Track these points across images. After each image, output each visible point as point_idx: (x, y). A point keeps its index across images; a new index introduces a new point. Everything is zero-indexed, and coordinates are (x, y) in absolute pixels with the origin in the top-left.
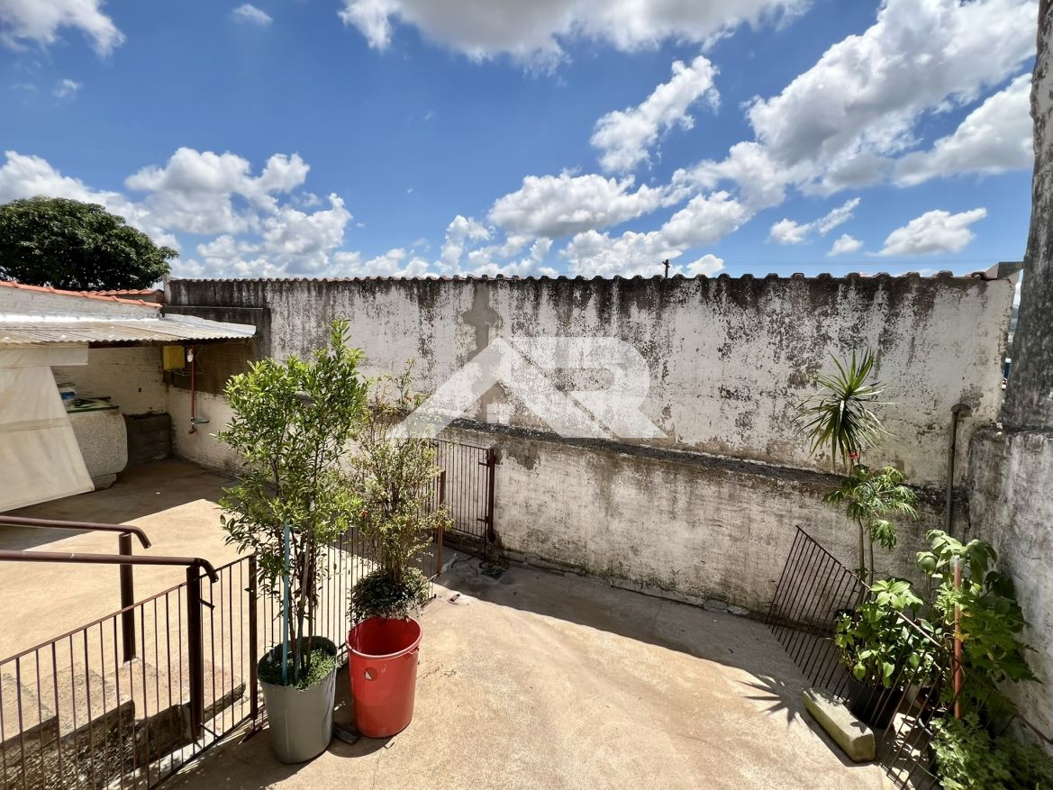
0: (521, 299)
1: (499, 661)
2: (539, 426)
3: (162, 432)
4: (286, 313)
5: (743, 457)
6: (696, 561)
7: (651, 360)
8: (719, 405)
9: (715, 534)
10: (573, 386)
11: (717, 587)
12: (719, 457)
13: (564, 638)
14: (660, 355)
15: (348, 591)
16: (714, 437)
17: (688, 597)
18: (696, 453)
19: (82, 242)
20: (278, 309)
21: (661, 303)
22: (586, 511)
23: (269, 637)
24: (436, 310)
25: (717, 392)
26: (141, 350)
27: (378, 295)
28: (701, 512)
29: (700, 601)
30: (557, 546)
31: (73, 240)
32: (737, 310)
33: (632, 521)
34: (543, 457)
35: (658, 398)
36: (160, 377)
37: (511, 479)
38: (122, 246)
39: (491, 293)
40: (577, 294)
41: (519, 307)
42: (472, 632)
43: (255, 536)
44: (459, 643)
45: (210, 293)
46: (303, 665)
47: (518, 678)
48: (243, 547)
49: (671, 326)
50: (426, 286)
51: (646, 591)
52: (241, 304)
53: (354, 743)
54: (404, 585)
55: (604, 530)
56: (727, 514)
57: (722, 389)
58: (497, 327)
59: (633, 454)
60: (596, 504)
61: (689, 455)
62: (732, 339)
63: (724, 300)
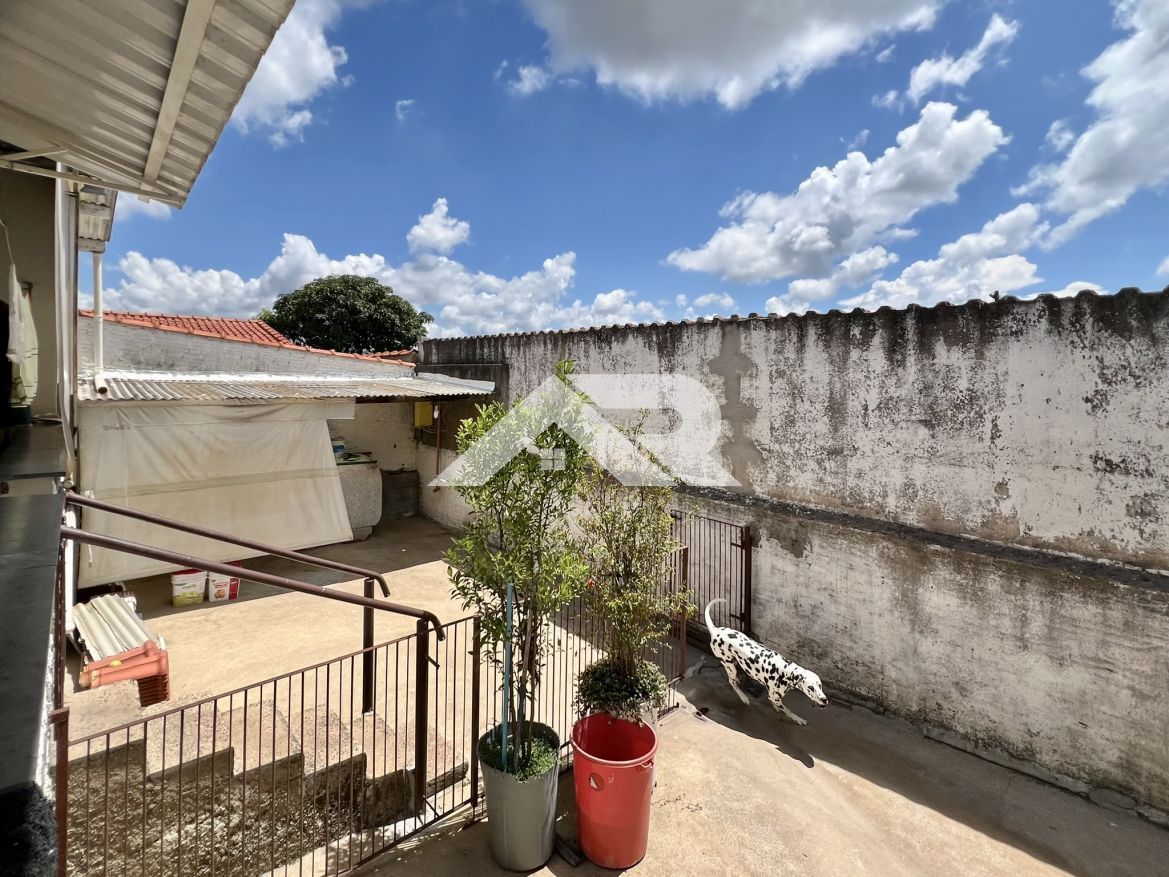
0: (781, 341)
1: (758, 807)
2: (809, 502)
3: (411, 490)
4: (523, 368)
5: (1145, 565)
6: (1070, 722)
7: (972, 414)
8: (1095, 481)
9: (1102, 683)
10: (856, 449)
11: (1112, 770)
12: (1100, 561)
13: (854, 797)
14: (986, 408)
15: (575, 677)
16: (1087, 529)
17: (1058, 776)
18: (1056, 553)
19: (360, 312)
20: (516, 364)
21: (981, 338)
22: (882, 621)
23: (491, 716)
24: (678, 359)
25: (1087, 463)
26: (396, 405)
27: (614, 344)
28: (1073, 644)
29: (1082, 787)
30: (840, 666)
31: (354, 311)
32: (1116, 340)
33: (954, 645)
34: (816, 542)
35: (987, 469)
36: (411, 435)
37: (773, 567)
38: (390, 313)
39: (743, 336)
40: (856, 331)
41: (779, 352)
42: (724, 760)
43: (480, 594)
44: (707, 771)
45: (456, 352)
46: (523, 753)
47: (786, 836)
48: (467, 605)
49: (1001, 369)
50: (666, 332)
51: (984, 754)
52: (482, 360)
53: (577, 866)
54: (637, 681)
55: (910, 653)
56: (1121, 652)
57: (1096, 459)
58: (751, 376)
59: (950, 547)
60: (897, 614)
61: (1045, 556)
62: (1109, 384)
63: (1088, 327)
